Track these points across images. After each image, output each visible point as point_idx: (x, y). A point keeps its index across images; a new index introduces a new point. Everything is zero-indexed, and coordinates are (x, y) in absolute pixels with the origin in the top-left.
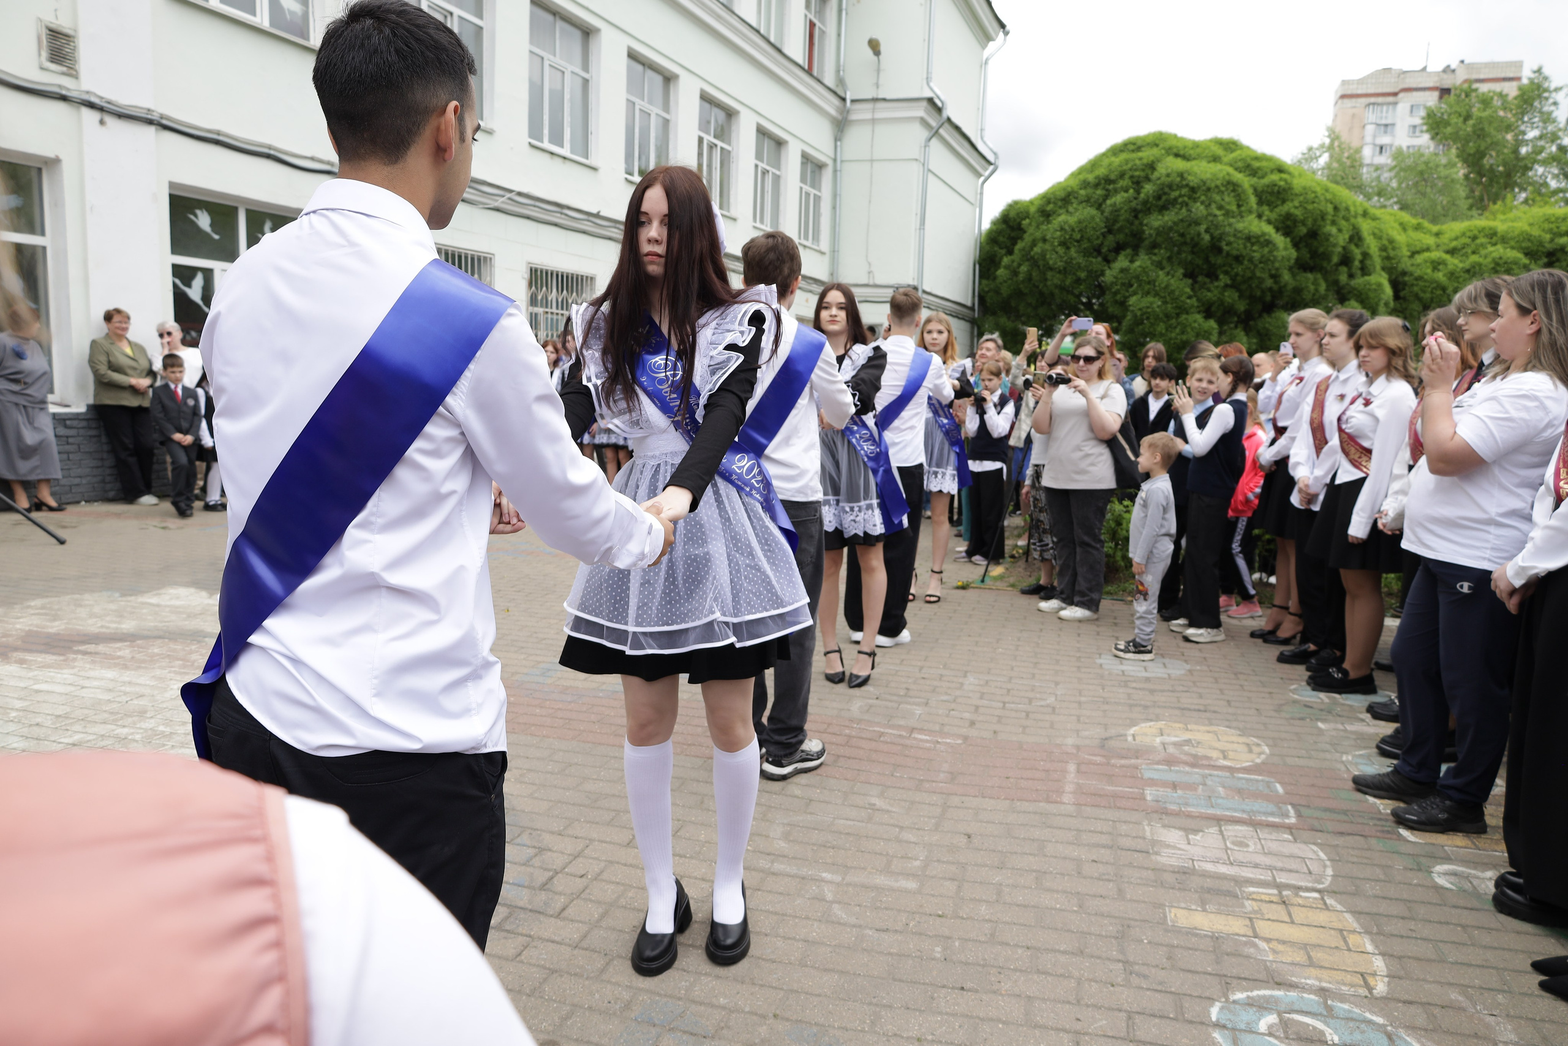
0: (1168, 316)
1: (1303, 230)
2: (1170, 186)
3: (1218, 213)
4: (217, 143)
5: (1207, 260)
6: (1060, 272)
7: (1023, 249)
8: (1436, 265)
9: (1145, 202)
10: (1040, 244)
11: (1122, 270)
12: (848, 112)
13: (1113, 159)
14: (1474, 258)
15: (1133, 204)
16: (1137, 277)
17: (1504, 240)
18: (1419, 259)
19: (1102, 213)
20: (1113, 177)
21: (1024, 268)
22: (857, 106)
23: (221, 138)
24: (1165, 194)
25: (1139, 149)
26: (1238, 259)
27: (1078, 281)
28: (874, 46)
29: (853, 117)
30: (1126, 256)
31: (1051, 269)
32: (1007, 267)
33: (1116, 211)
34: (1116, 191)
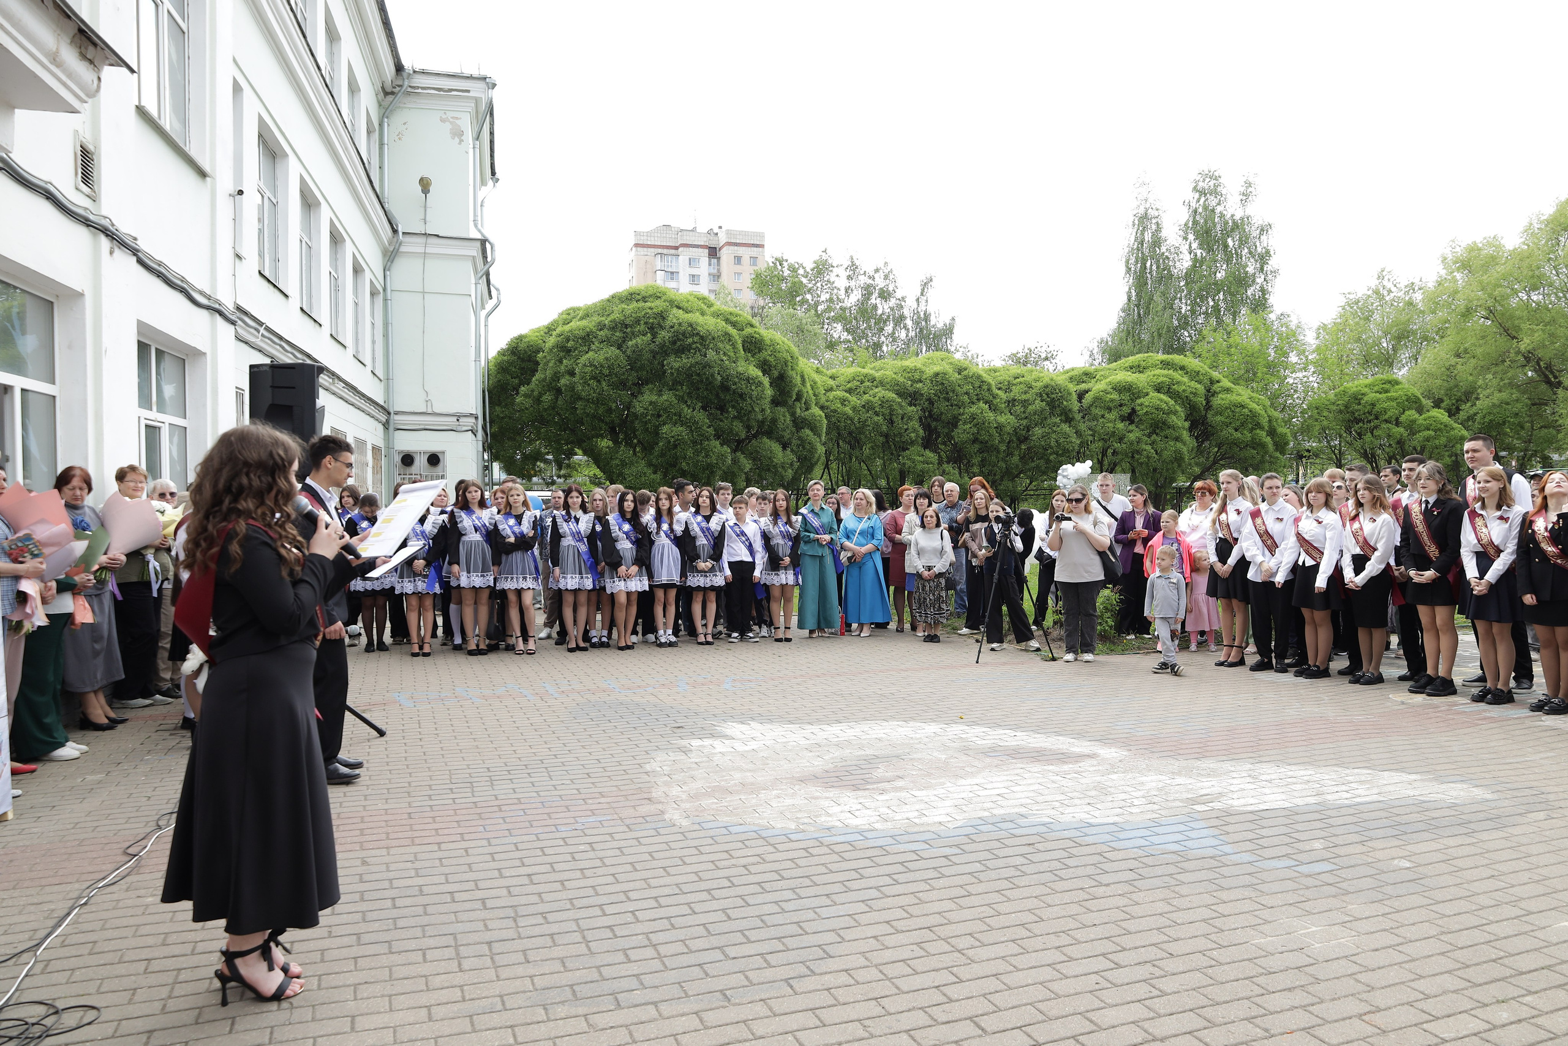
0: (695, 442)
1: (776, 374)
2: (684, 334)
3: (725, 358)
4: (159, 275)
5: (717, 395)
6: (593, 403)
7: (544, 380)
8: (843, 401)
9: (662, 346)
10: (567, 377)
11: (651, 403)
12: (400, 244)
13: (624, 306)
14: (866, 397)
15: (652, 346)
16: (665, 410)
17: (882, 383)
18: (831, 395)
19: (624, 353)
20: (628, 322)
21: (547, 398)
22: (408, 239)
23: (163, 271)
24: (679, 340)
25: (644, 299)
26: (742, 396)
27: (610, 411)
28: (425, 185)
29: (403, 249)
30: (651, 391)
31: (580, 398)
32: (526, 396)
33: (638, 352)
34: (634, 335)
